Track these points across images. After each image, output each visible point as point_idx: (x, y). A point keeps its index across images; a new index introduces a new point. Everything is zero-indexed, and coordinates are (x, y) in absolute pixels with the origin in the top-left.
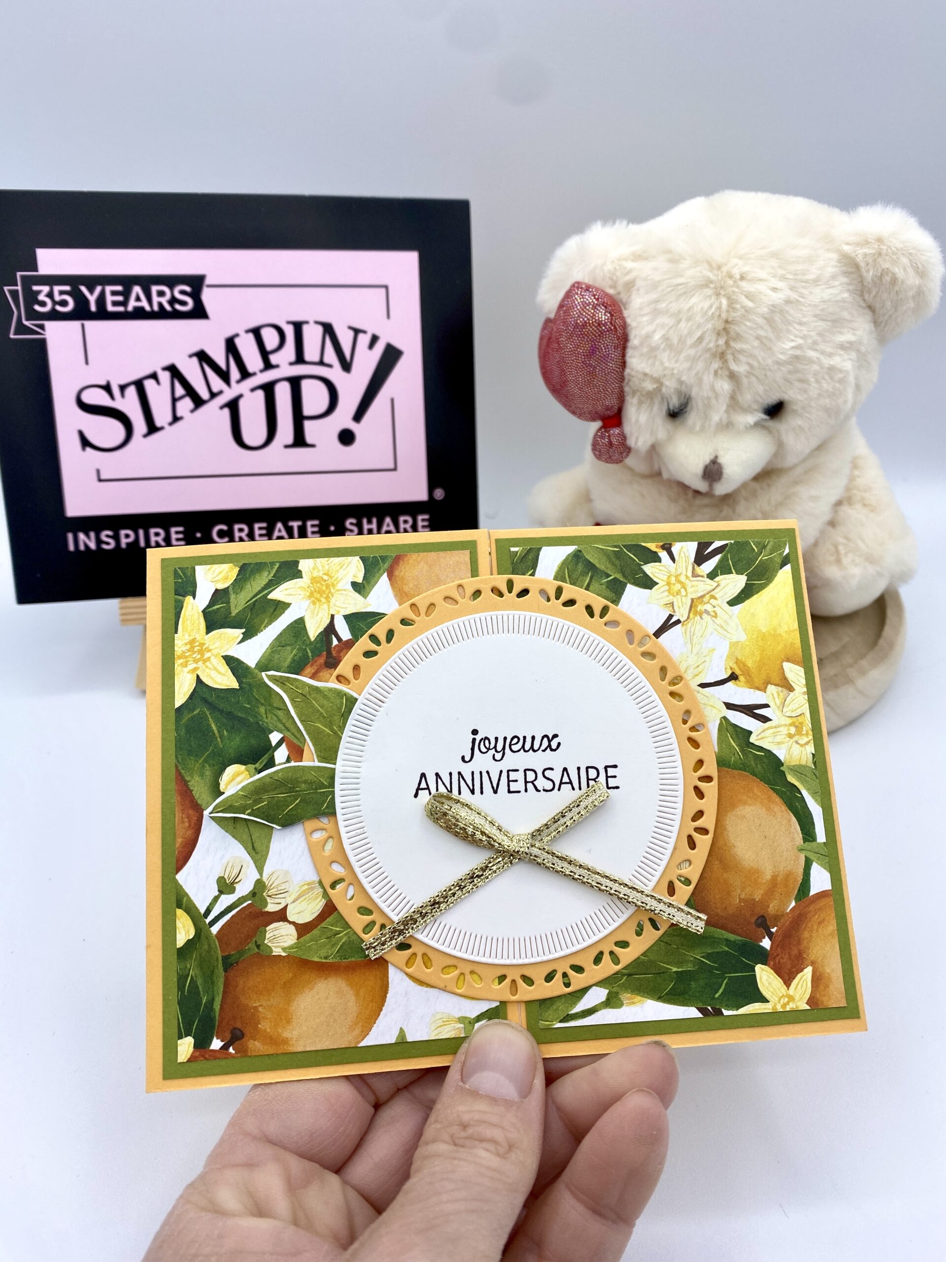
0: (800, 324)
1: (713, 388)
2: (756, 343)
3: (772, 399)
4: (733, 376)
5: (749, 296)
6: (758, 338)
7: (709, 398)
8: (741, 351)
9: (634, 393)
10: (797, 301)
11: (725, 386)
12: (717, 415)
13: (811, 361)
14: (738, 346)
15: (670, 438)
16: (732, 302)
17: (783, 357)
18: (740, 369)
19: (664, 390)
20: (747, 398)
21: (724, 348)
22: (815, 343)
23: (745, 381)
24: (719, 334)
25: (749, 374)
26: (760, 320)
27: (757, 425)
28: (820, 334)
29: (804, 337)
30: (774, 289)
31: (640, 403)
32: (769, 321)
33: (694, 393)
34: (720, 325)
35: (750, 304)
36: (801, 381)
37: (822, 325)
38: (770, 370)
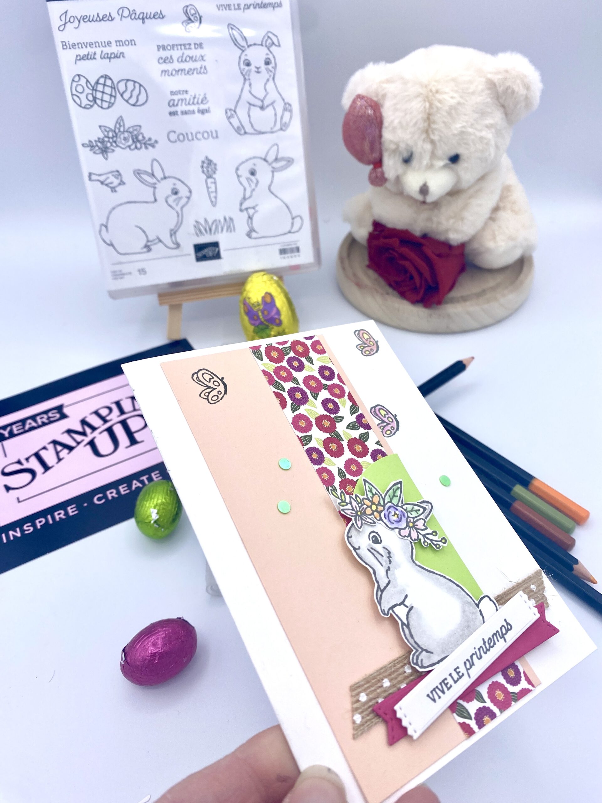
0: (465, 115)
1: (422, 147)
2: (443, 125)
3: (452, 153)
4: (432, 142)
5: (440, 101)
6: (444, 122)
7: (421, 153)
8: (436, 129)
9: (387, 150)
10: (464, 103)
11: (428, 147)
12: (425, 161)
13: (470, 134)
14: (434, 126)
15: (405, 173)
16: (431, 105)
17: (456, 132)
18: (436, 138)
19: (400, 149)
20: (439, 152)
21: (428, 127)
22: (472, 125)
23: (438, 144)
24: (425, 121)
25: (440, 141)
26: (444, 113)
27: (445, 166)
28: (475, 120)
29: (467, 122)
30: (452, 98)
31: (390, 155)
32: (449, 113)
33: (414, 150)
34: (425, 116)
35: (439, 105)
36: (466, 144)
37: (476, 116)
38: (450, 138)
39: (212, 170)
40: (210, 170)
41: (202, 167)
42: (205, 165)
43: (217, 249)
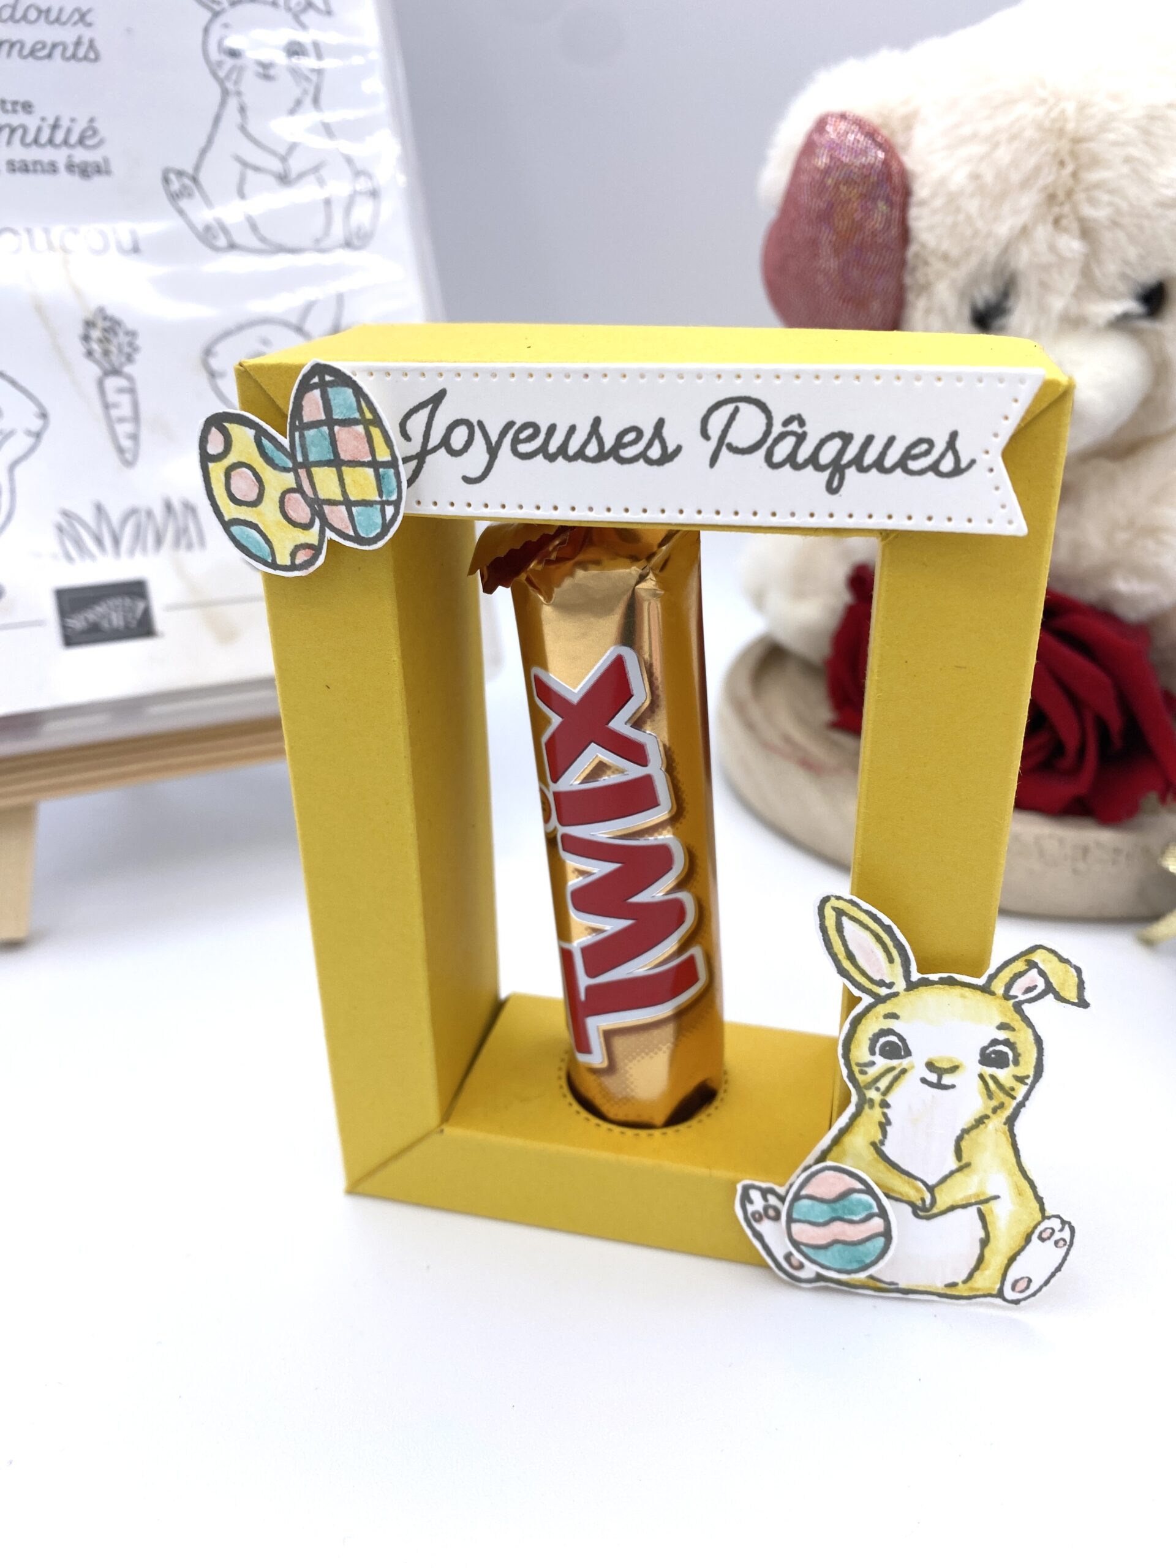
2: (1123, 170)
3: (1151, 272)
4: (1086, 228)
6: (1128, 160)
7: (1046, 268)
8: (1097, 186)
11: (1072, 247)
12: (1060, 304)
14: (1093, 176)
18: (1098, 214)
20: (1109, 269)
21: (1070, 182)
23: (1106, 238)
25: (1113, 224)
38: (1148, 216)
39: (120, 350)
40: (113, 349)
41: (86, 338)
42: (96, 334)
43: (141, 606)
